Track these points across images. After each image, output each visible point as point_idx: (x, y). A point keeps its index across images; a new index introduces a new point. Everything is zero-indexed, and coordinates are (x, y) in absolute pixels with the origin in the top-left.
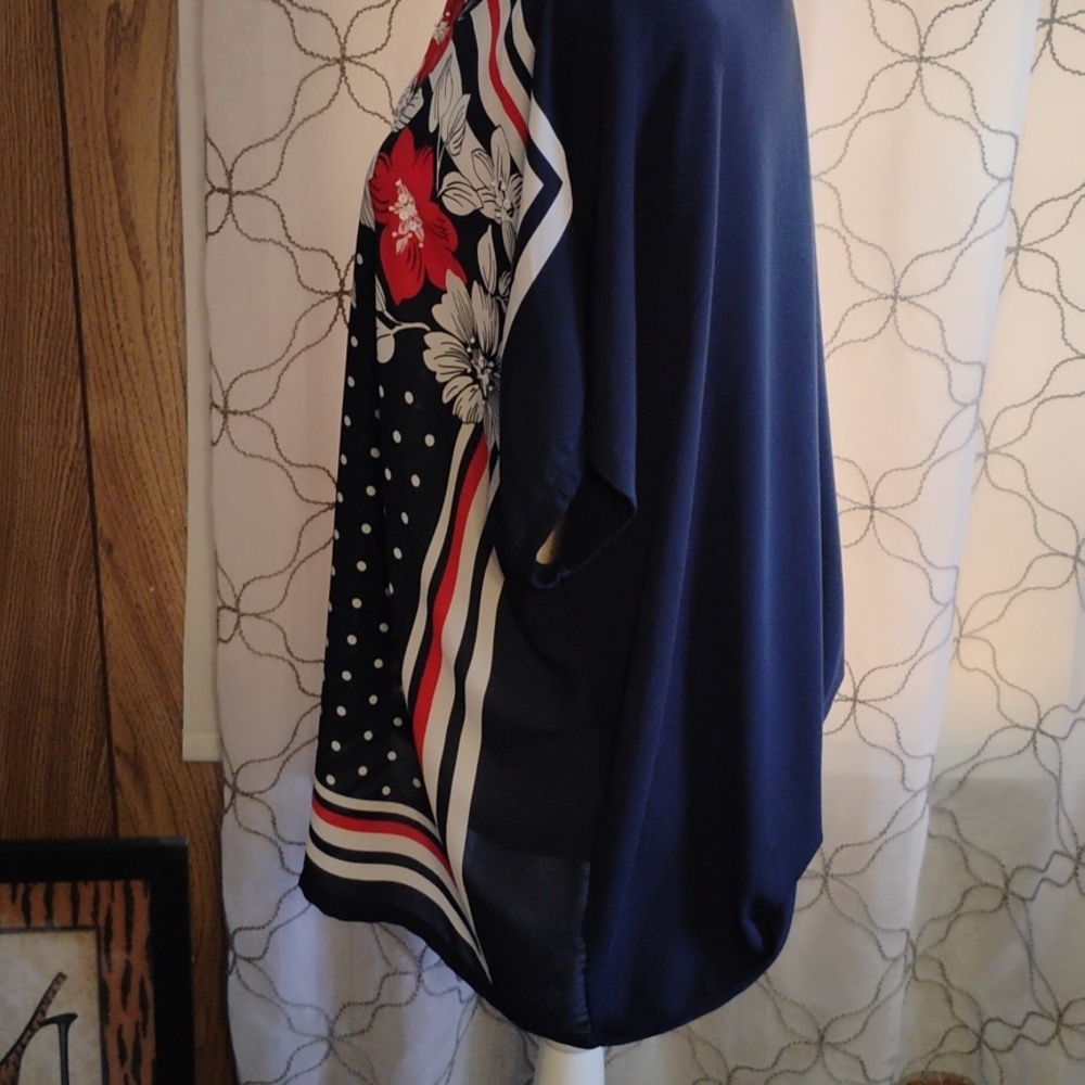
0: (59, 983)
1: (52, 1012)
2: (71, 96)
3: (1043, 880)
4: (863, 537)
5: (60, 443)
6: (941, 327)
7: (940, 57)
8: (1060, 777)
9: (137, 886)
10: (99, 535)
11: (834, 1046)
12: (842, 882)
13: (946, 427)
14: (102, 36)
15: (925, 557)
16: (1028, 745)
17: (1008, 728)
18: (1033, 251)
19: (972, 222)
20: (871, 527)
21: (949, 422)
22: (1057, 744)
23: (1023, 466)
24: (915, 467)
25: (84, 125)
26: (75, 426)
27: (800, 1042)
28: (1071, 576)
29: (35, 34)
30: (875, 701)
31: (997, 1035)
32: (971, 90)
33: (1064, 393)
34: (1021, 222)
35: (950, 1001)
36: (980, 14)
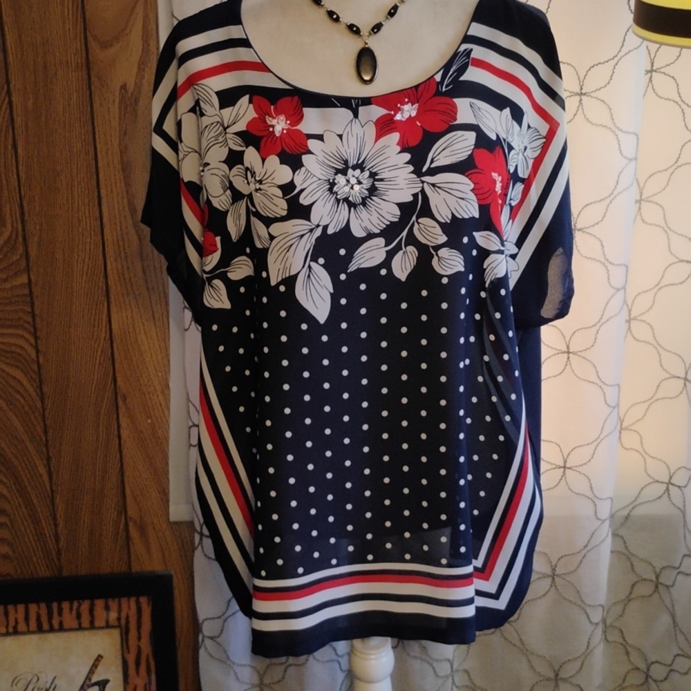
0: (99, 661)
1: (95, 679)
2: (99, 138)
3: (679, 573)
4: (564, 370)
5: (95, 337)
6: (602, 245)
7: (592, 92)
8: (685, 510)
9: (144, 600)
10: (118, 391)
11: (564, 680)
12: (564, 579)
13: (608, 303)
14: (117, 101)
15: (600, 379)
16: (665, 493)
17: (652, 483)
18: (649, 202)
19: (615, 184)
20: (568, 363)
21: (610, 300)
22: (681, 490)
23: (651, 327)
24: (592, 327)
25: (107, 153)
26: (104, 327)
27: (543, 680)
28: (683, 390)
29: (79, 103)
30: (577, 467)
31: (658, 672)
32: (611, 110)
33: (672, 283)
34: (642, 185)
35: (627, 653)
36: (613, 67)
